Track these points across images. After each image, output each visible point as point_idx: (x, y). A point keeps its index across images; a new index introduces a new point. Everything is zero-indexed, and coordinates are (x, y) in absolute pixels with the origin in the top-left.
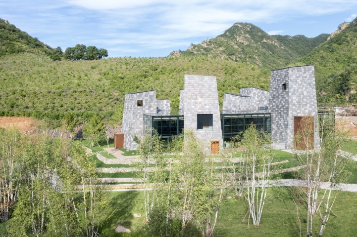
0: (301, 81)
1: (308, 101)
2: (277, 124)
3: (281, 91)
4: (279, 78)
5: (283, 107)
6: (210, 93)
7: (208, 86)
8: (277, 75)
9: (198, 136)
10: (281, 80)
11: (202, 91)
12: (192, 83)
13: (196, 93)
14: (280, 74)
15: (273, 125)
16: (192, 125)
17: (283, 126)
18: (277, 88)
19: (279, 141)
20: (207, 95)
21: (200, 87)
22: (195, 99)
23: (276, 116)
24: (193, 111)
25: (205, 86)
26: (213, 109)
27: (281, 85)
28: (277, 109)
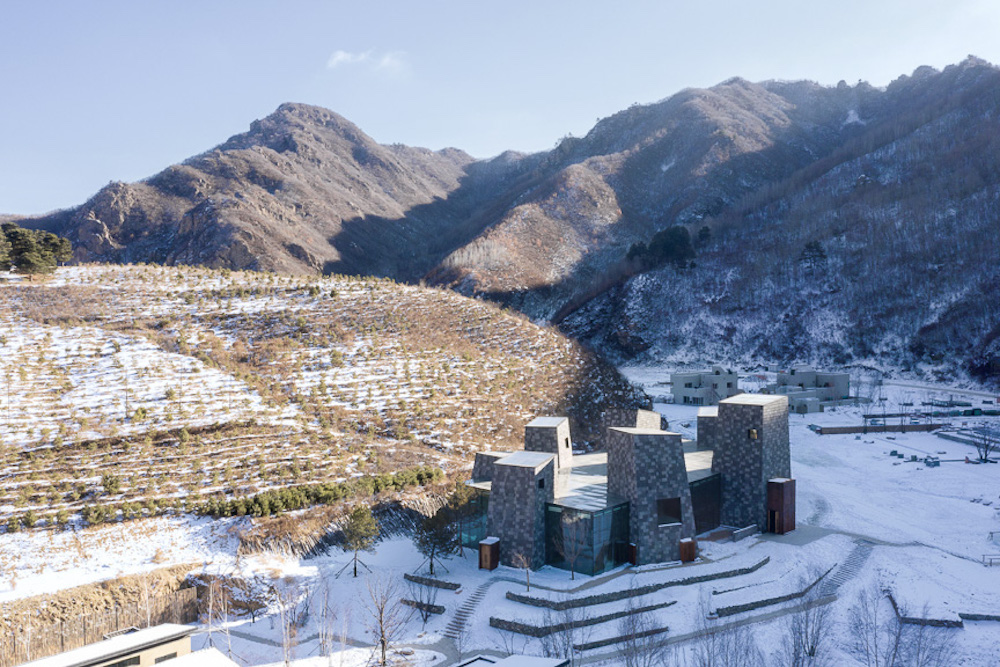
1: (782, 455)
2: (734, 492)
3: (744, 440)
4: (738, 418)
5: (749, 466)
6: (674, 462)
7: (670, 452)
8: (733, 412)
9: (661, 536)
10: (744, 422)
11: (664, 459)
12: (646, 447)
13: (653, 464)
14: (742, 412)
15: (725, 493)
16: (651, 520)
17: (750, 497)
18: (735, 433)
19: (741, 520)
20: (670, 466)
21: (659, 453)
22: (653, 474)
23: (733, 480)
24: (650, 495)
25: (666, 452)
26: (681, 488)
27: (743, 431)
28: (734, 468)
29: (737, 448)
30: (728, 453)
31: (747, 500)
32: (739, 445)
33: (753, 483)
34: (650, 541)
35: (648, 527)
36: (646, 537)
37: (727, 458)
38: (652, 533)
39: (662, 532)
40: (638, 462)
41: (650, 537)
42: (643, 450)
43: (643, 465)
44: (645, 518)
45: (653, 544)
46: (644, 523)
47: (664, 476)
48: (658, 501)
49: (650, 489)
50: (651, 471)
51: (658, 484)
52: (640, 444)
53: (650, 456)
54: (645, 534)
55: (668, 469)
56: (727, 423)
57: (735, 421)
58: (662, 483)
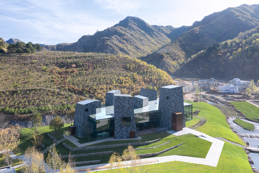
0: (176, 95)
1: (180, 105)
2: (163, 116)
3: (166, 99)
4: (165, 93)
5: (167, 108)
6: (129, 105)
7: (128, 102)
8: (163, 90)
9: (123, 129)
10: (166, 94)
11: (125, 104)
12: (119, 100)
13: (121, 106)
14: (165, 91)
15: (161, 116)
16: (119, 123)
17: (167, 118)
18: (164, 97)
19: (165, 125)
20: (127, 107)
21: (124, 102)
22: (121, 109)
23: (163, 112)
24: (120, 116)
25: (126, 102)
26: (131, 114)
27: (166, 97)
28: (163, 108)
29: (164, 102)
30: (162, 103)
31: (166, 119)
32: (165, 101)
33: (168, 113)
34: (119, 130)
35: (118, 126)
36: (117, 129)
37: (162, 105)
38: (119, 128)
39: (123, 128)
40: (116, 105)
41: (119, 129)
42: (118, 101)
43: (117, 106)
44: (117, 123)
45: (120, 131)
46: (117, 125)
47: (125, 110)
48: (122, 118)
49: (120, 114)
50: (120, 108)
51: (123, 112)
52: (117, 99)
53: (120, 103)
54: (117, 128)
55: (126, 108)
56: (162, 94)
57: (164, 93)
58: (124, 112)
